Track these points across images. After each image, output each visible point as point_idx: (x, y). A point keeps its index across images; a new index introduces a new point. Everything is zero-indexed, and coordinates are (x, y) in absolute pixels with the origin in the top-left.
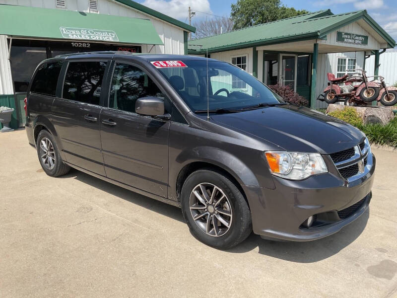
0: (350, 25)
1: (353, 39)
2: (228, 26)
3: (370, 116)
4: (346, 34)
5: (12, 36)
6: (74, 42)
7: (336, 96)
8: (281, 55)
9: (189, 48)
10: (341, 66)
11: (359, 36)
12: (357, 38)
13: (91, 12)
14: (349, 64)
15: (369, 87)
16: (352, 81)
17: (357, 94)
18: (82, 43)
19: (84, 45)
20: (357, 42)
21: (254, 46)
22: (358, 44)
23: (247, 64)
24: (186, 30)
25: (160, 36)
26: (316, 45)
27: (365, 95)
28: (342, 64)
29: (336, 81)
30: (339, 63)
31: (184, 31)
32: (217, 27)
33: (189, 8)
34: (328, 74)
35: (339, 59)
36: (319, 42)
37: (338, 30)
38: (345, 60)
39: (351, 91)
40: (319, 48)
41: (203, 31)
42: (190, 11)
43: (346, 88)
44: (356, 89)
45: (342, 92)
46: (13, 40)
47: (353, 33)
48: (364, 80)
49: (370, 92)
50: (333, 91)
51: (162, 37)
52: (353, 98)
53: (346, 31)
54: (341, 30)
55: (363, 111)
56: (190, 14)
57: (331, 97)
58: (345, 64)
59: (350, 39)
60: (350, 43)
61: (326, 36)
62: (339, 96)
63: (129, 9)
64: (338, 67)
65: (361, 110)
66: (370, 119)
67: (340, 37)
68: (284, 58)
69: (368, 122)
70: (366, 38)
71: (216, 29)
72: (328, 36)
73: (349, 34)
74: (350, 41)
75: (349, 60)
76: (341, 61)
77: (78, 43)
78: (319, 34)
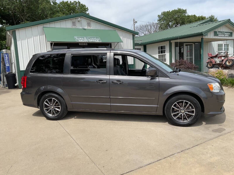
0: (221, 27)
1: (223, 34)
2: (156, 27)
3: (230, 74)
4: (219, 32)
5: (54, 42)
6: (80, 43)
7: (213, 65)
8: (185, 44)
9: (135, 42)
10: (220, 49)
11: (227, 32)
12: (226, 34)
13: (88, 28)
14: (224, 47)
15: (229, 60)
16: (221, 57)
17: (223, 64)
18: (84, 43)
19: (85, 44)
20: (226, 35)
21: (170, 40)
22: (227, 36)
23: (166, 49)
24: (134, 33)
25: (120, 37)
26: (202, 39)
27: (227, 63)
28: (220, 47)
29: (213, 57)
30: (218, 47)
31: (133, 34)
32: (149, 27)
33: (134, 19)
34: (208, 54)
35: (218, 45)
36: (204, 37)
37: (215, 30)
38: (222, 45)
39: (220, 62)
40: (204, 40)
41: (141, 31)
42: (134, 21)
43: (218, 61)
44: (223, 60)
45: (215, 62)
46: (54, 43)
47: (223, 31)
48: (226, 56)
49: (230, 62)
50: (211, 62)
51: (121, 38)
52: (222, 65)
53: (219, 30)
54: (216, 30)
55: (227, 72)
56: (134, 22)
57: (210, 65)
58: (222, 47)
59: (222, 34)
60: (222, 36)
61: (207, 34)
62: (214, 64)
63: (106, 25)
64: (218, 49)
65: (226, 71)
66: (230, 76)
67: (216, 34)
68: (186, 45)
69: (229, 77)
70: (231, 33)
71: (149, 29)
72: (209, 34)
73: (222, 32)
74: (222, 35)
75: (224, 44)
76: (220, 46)
77: (82, 43)
78: (203, 33)
